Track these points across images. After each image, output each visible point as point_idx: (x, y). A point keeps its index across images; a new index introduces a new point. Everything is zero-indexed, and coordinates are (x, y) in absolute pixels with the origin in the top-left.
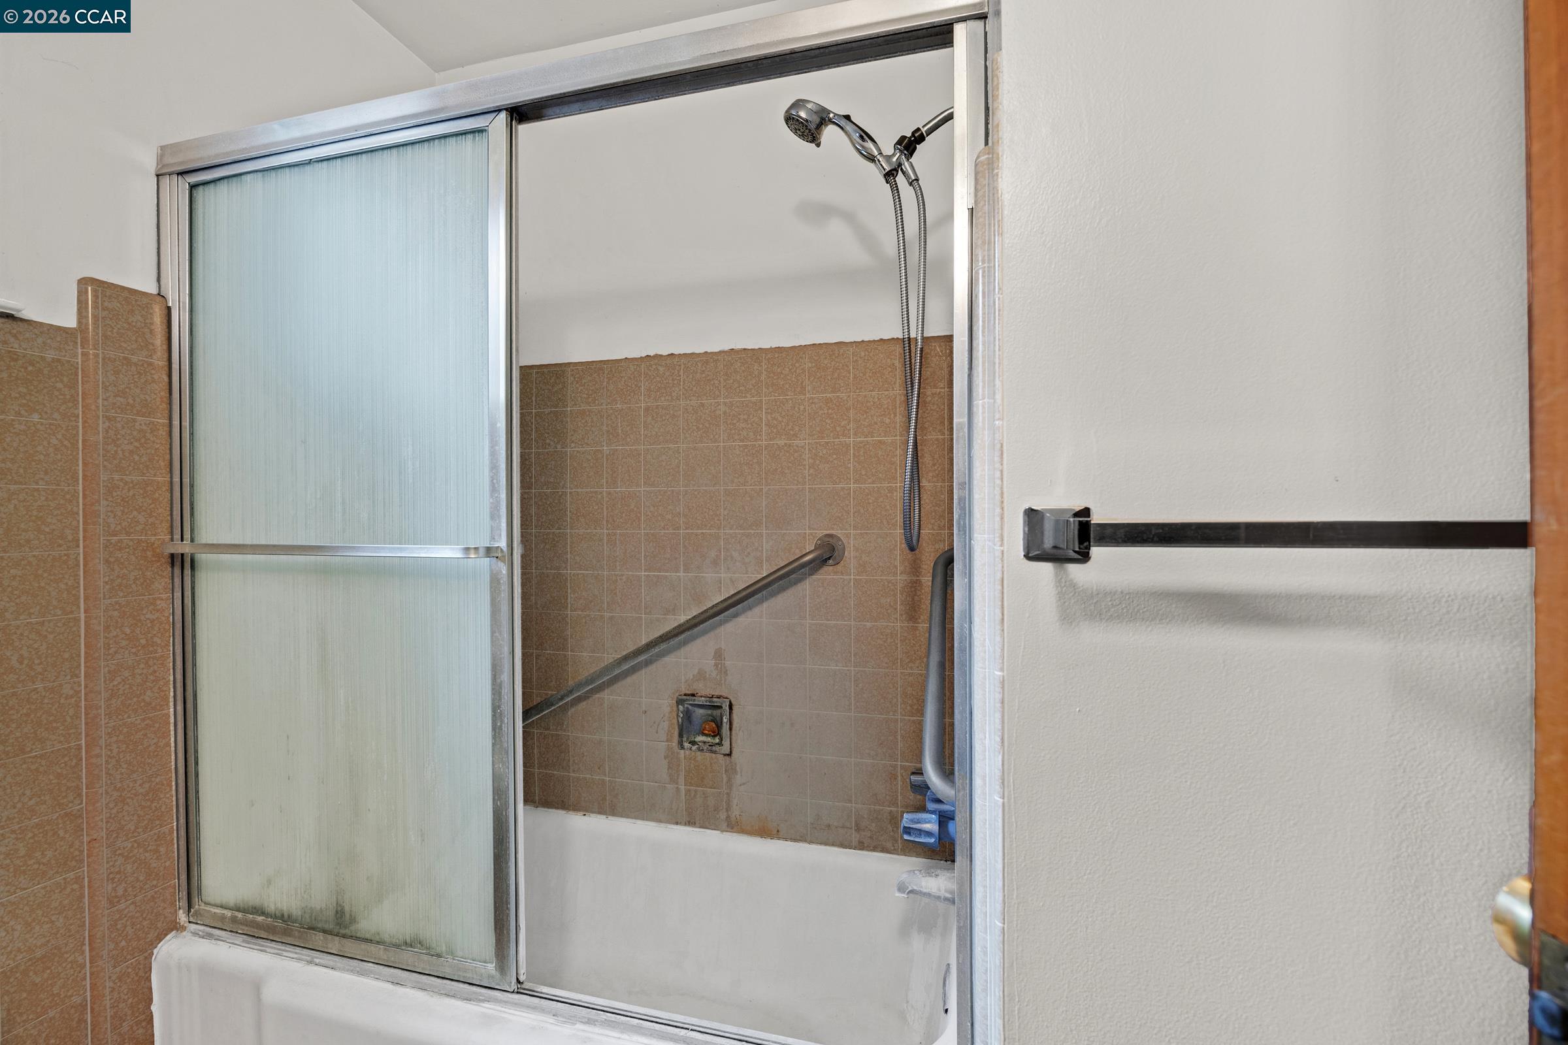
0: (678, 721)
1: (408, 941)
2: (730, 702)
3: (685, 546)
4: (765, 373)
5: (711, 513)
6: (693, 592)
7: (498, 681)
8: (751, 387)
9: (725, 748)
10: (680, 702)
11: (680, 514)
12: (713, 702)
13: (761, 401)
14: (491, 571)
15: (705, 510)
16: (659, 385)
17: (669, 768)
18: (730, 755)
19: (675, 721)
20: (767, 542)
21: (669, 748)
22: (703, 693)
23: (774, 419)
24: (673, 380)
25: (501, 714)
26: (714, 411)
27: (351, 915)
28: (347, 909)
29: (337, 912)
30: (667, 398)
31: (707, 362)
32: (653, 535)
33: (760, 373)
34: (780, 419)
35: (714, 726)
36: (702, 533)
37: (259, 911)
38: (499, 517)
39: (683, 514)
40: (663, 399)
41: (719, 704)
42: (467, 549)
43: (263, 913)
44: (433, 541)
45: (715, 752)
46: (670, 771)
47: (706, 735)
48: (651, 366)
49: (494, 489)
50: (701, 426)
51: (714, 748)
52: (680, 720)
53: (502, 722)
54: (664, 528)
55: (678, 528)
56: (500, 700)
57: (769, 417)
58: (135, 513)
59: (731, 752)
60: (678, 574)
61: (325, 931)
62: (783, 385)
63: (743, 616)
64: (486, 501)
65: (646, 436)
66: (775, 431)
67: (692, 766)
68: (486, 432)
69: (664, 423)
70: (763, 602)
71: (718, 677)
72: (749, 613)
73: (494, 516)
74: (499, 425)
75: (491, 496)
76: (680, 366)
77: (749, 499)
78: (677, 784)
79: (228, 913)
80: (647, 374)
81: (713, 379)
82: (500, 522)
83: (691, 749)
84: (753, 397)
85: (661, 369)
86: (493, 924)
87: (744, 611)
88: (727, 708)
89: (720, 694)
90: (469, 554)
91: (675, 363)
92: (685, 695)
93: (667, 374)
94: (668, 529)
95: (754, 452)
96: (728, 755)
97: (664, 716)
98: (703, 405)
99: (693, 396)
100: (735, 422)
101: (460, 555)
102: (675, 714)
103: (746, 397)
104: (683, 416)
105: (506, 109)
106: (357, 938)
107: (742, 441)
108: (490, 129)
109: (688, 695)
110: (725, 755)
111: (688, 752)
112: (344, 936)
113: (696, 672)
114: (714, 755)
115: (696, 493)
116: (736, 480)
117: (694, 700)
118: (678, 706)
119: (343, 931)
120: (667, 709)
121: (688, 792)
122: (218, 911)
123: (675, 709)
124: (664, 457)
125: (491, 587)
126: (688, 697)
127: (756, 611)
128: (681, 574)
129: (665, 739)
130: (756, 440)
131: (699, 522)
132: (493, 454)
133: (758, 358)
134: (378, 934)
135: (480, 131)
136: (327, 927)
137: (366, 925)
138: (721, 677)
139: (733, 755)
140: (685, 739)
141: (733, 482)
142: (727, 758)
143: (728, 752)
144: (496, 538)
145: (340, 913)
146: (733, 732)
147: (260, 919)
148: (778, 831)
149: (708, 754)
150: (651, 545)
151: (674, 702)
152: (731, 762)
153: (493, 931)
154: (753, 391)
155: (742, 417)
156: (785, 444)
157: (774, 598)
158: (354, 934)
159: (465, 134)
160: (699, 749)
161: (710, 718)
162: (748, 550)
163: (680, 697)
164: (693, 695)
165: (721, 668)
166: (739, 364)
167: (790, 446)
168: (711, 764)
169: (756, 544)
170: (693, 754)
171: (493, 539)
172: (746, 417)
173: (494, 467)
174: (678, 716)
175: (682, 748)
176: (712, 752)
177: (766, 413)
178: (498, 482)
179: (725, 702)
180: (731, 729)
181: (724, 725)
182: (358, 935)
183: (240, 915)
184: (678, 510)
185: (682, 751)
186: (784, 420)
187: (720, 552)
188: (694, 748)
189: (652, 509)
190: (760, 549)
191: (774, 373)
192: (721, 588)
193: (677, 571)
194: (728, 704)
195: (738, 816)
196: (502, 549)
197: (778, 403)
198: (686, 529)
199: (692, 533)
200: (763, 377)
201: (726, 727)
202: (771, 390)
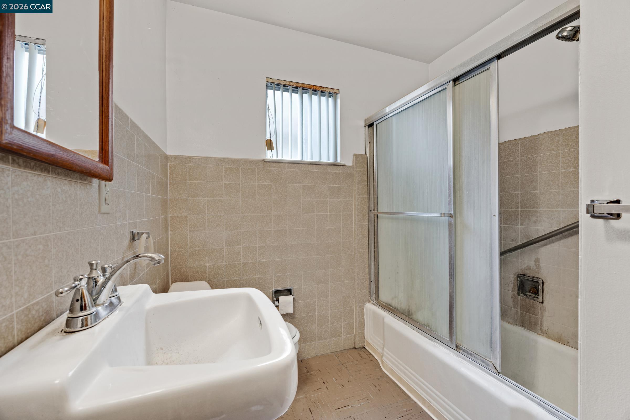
0: (517, 284)
1: (425, 324)
2: (543, 281)
3: (521, 215)
4: (561, 140)
5: (533, 202)
6: (525, 234)
7: (451, 254)
8: (554, 147)
9: (540, 299)
10: (518, 277)
11: (518, 202)
12: (534, 279)
13: (559, 153)
14: (449, 221)
15: (530, 200)
16: (509, 153)
17: (513, 302)
18: (542, 303)
19: (516, 284)
20: (563, 214)
21: (513, 294)
22: (529, 275)
23: (567, 160)
24: (515, 150)
25: (451, 264)
26: (535, 160)
27: (411, 312)
28: (410, 311)
29: (408, 311)
30: (513, 157)
31: (532, 140)
32: (506, 211)
33: (559, 141)
34: (570, 159)
35: (535, 290)
36: (529, 210)
37: (390, 305)
38: (451, 204)
39: (520, 203)
40: (511, 158)
41: (537, 281)
42: (441, 214)
43: (392, 306)
44: (432, 211)
45: (535, 300)
46: (514, 303)
47: (532, 293)
48: (506, 146)
49: (449, 196)
50: (528, 167)
51: (534, 298)
52: (518, 284)
53: (452, 266)
54: (511, 208)
55: (518, 208)
56: (451, 260)
57: (564, 159)
58: (362, 205)
59: (543, 302)
60: (518, 226)
61: (405, 315)
62: (572, 144)
63: (549, 245)
64: (447, 200)
65: (504, 173)
66: (567, 165)
67: (524, 303)
68: (447, 179)
69: (511, 167)
70: (560, 240)
71: (537, 270)
72: (553, 244)
73: (450, 204)
74: (451, 177)
75: (449, 198)
76: (519, 143)
77: (553, 196)
78: (517, 309)
79: (385, 304)
80: (504, 149)
81: (534, 147)
82: (451, 206)
83: (523, 296)
84: (555, 151)
85: (510, 146)
86: (449, 327)
87: (550, 243)
88: (541, 283)
89: (538, 277)
90: (442, 215)
91: (516, 143)
92: (521, 274)
93: (513, 148)
94: (513, 209)
95: (555, 175)
96: (541, 303)
97: (511, 281)
98: (529, 158)
99: (525, 155)
100: (545, 163)
101: (439, 216)
102: (516, 281)
103: (551, 152)
104: (520, 163)
105: (452, 80)
106: (413, 320)
107: (549, 171)
108: (447, 88)
109: (522, 275)
110: (540, 302)
111: (522, 298)
112: (410, 318)
113: (526, 266)
114: (534, 302)
115: (526, 194)
116: (546, 188)
117: (525, 277)
118: (517, 278)
119: (409, 317)
120: (512, 279)
121: (522, 313)
122: (382, 303)
123: (516, 279)
124: (511, 180)
125: (449, 226)
126: (522, 276)
127: (557, 244)
128: (519, 226)
129: (512, 291)
130: (556, 170)
131: (528, 206)
132: (449, 185)
133: (558, 134)
134: (418, 320)
135: (444, 89)
136: (405, 314)
137: (415, 317)
138: (538, 270)
139: (545, 302)
140: (520, 292)
141: (544, 188)
142: (541, 304)
143: (541, 301)
144: (450, 211)
145: (409, 311)
146: (544, 294)
147: (391, 307)
148: (568, 342)
149: (531, 301)
150: (506, 214)
151: (516, 276)
152: (543, 306)
153: (449, 329)
154: (555, 149)
155: (549, 161)
156: (573, 170)
157: (566, 239)
158: (412, 318)
159: (440, 91)
160: (527, 297)
161: (534, 286)
162: (552, 218)
163: (518, 275)
164: (524, 275)
165: (538, 266)
166: (547, 139)
167: (576, 171)
168: (533, 305)
169: (557, 215)
170: (524, 299)
171: (449, 211)
172: (551, 161)
173: (449, 189)
174: (517, 282)
175: (519, 295)
176: (533, 300)
177: (562, 158)
178: (451, 194)
179: (540, 280)
180: (543, 292)
181: (540, 290)
182: (413, 319)
183: (387, 305)
184: (518, 201)
185: (519, 296)
186: (572, 160)
187: (538, 218)
188: (525, 296)
189: (506, 201)
190: (559, 217)
191: (566, 140)
192: (538, 233)
193: (517, 224)
194: (541, 281)
195: (546, 330)
196: (452, 214)
197: (569, 153)
198: (522, 208)
199: (524, 210)
200: (560, 142)
201: (540, 291)
202: (565, 147)
